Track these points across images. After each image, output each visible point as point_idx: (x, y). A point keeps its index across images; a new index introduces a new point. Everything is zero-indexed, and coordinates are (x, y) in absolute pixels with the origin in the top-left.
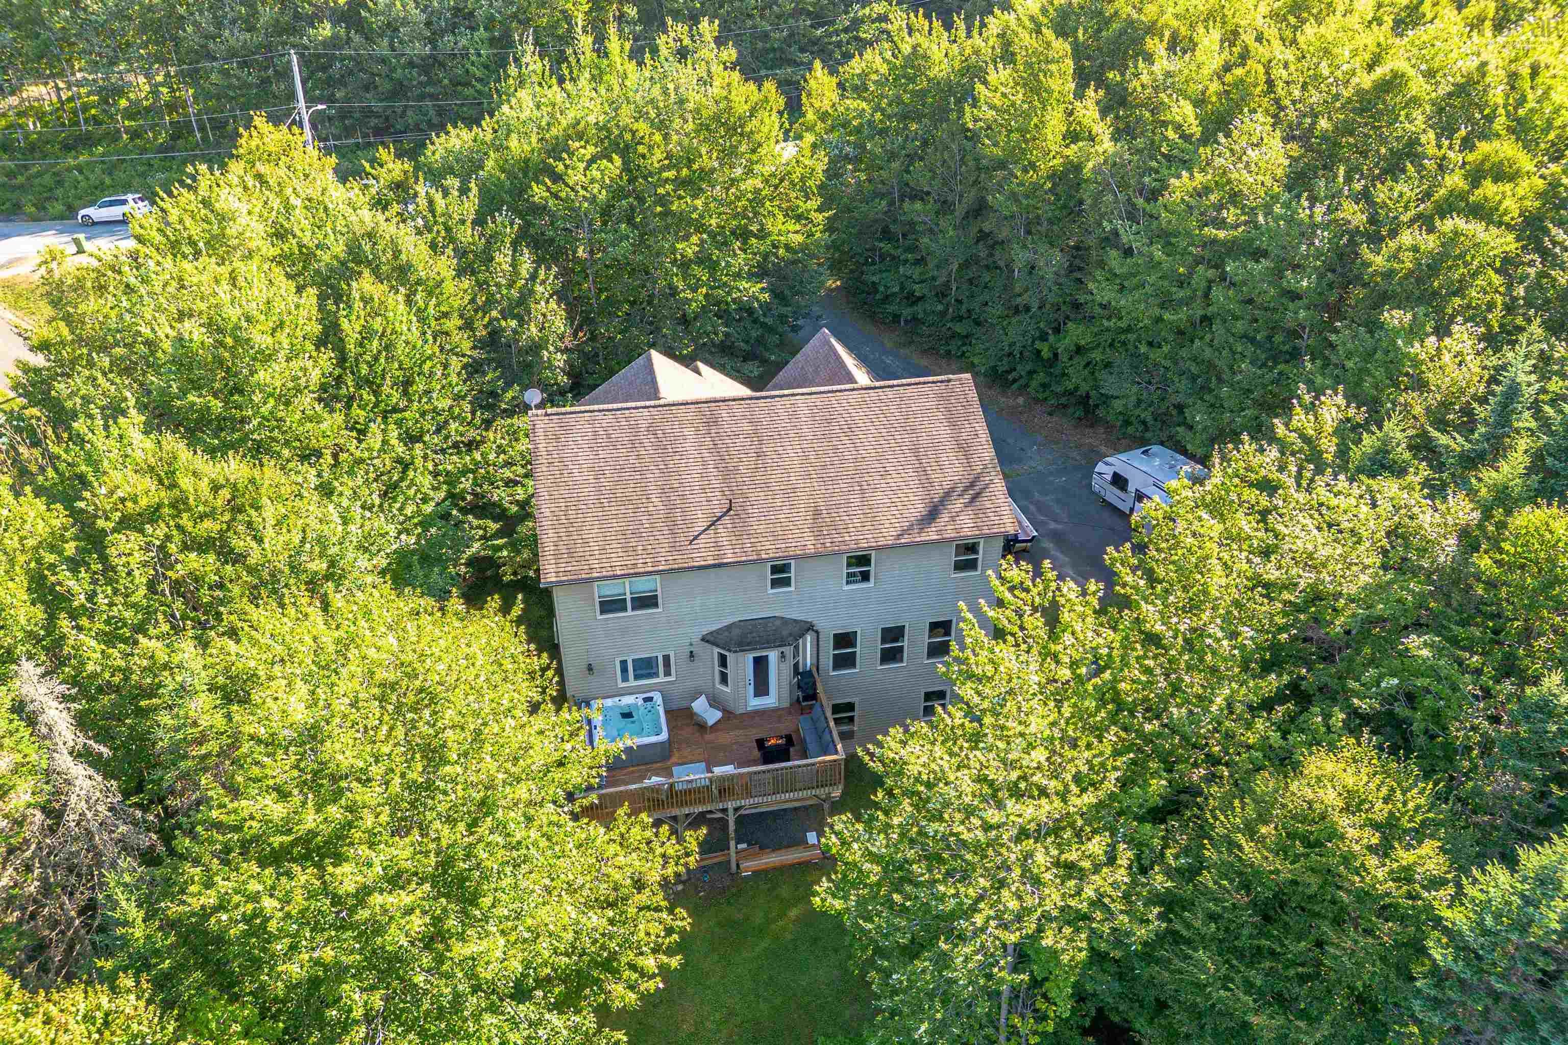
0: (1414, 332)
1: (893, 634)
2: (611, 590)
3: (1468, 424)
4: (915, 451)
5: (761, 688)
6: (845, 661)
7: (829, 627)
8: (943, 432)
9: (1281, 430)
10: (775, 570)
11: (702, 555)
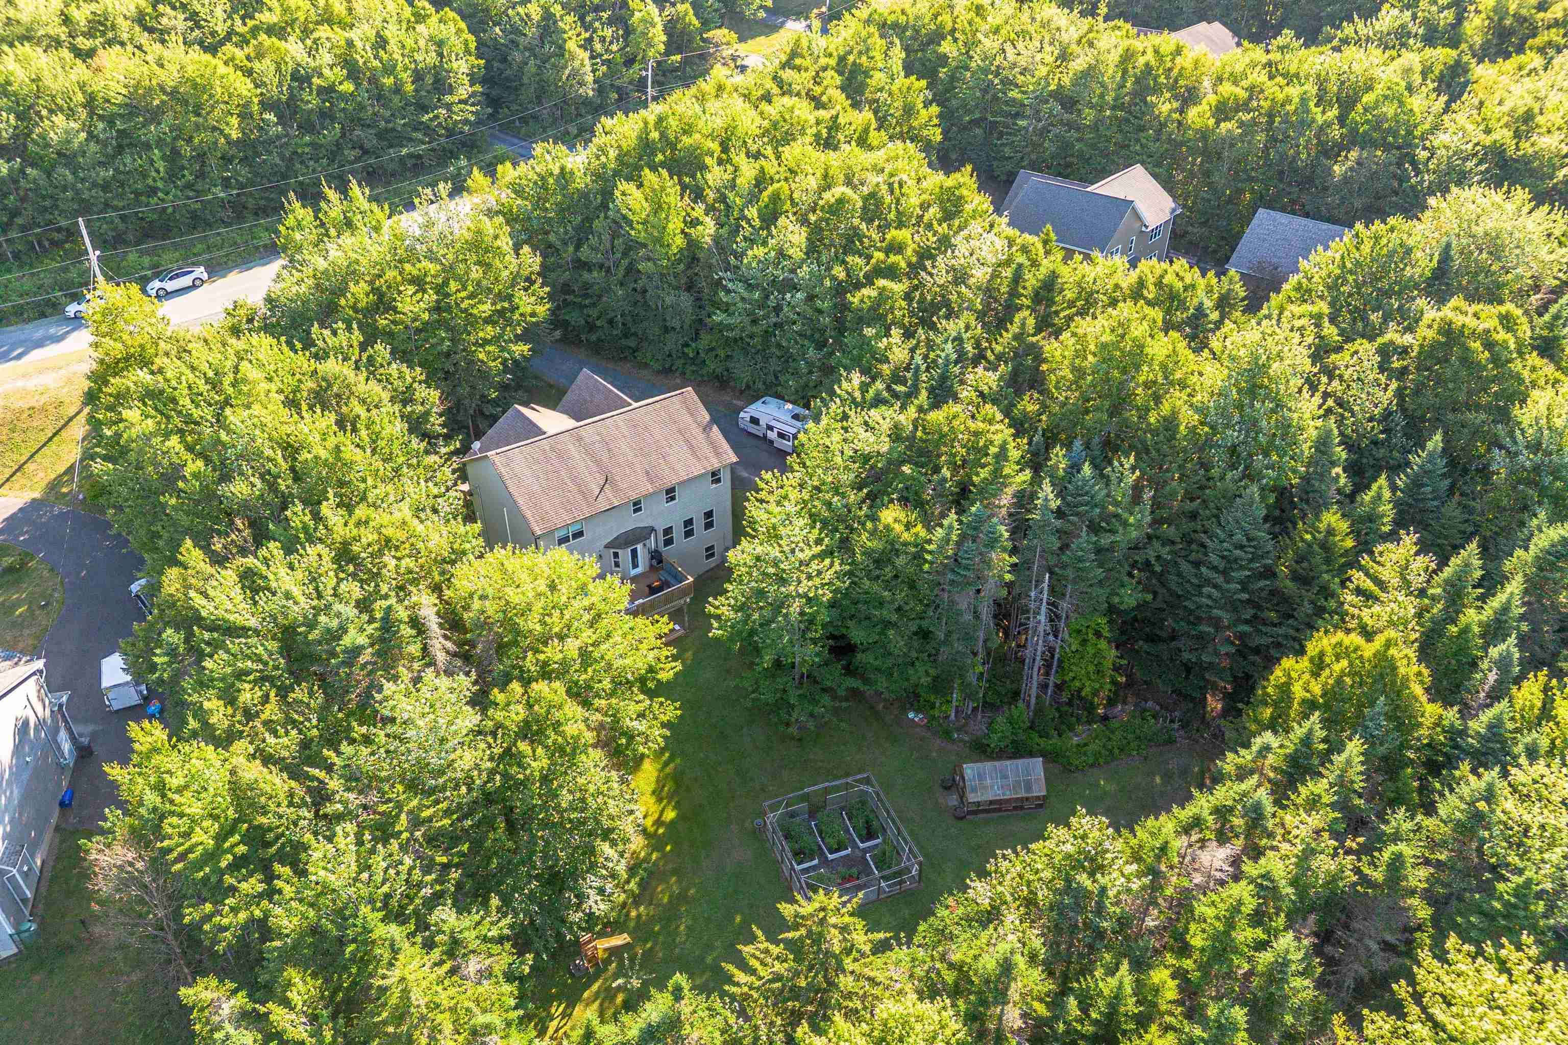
0: (878, 337)
1: (689, 522)
2: (562, 533)
3: (904, 382)
4: (680, 431)
5: (635, 566)
6: (669, 542)
7: (661, 527)
8: (690, 420)
9: (838, 391)
10: (635, 504)
11: (603, 505)
